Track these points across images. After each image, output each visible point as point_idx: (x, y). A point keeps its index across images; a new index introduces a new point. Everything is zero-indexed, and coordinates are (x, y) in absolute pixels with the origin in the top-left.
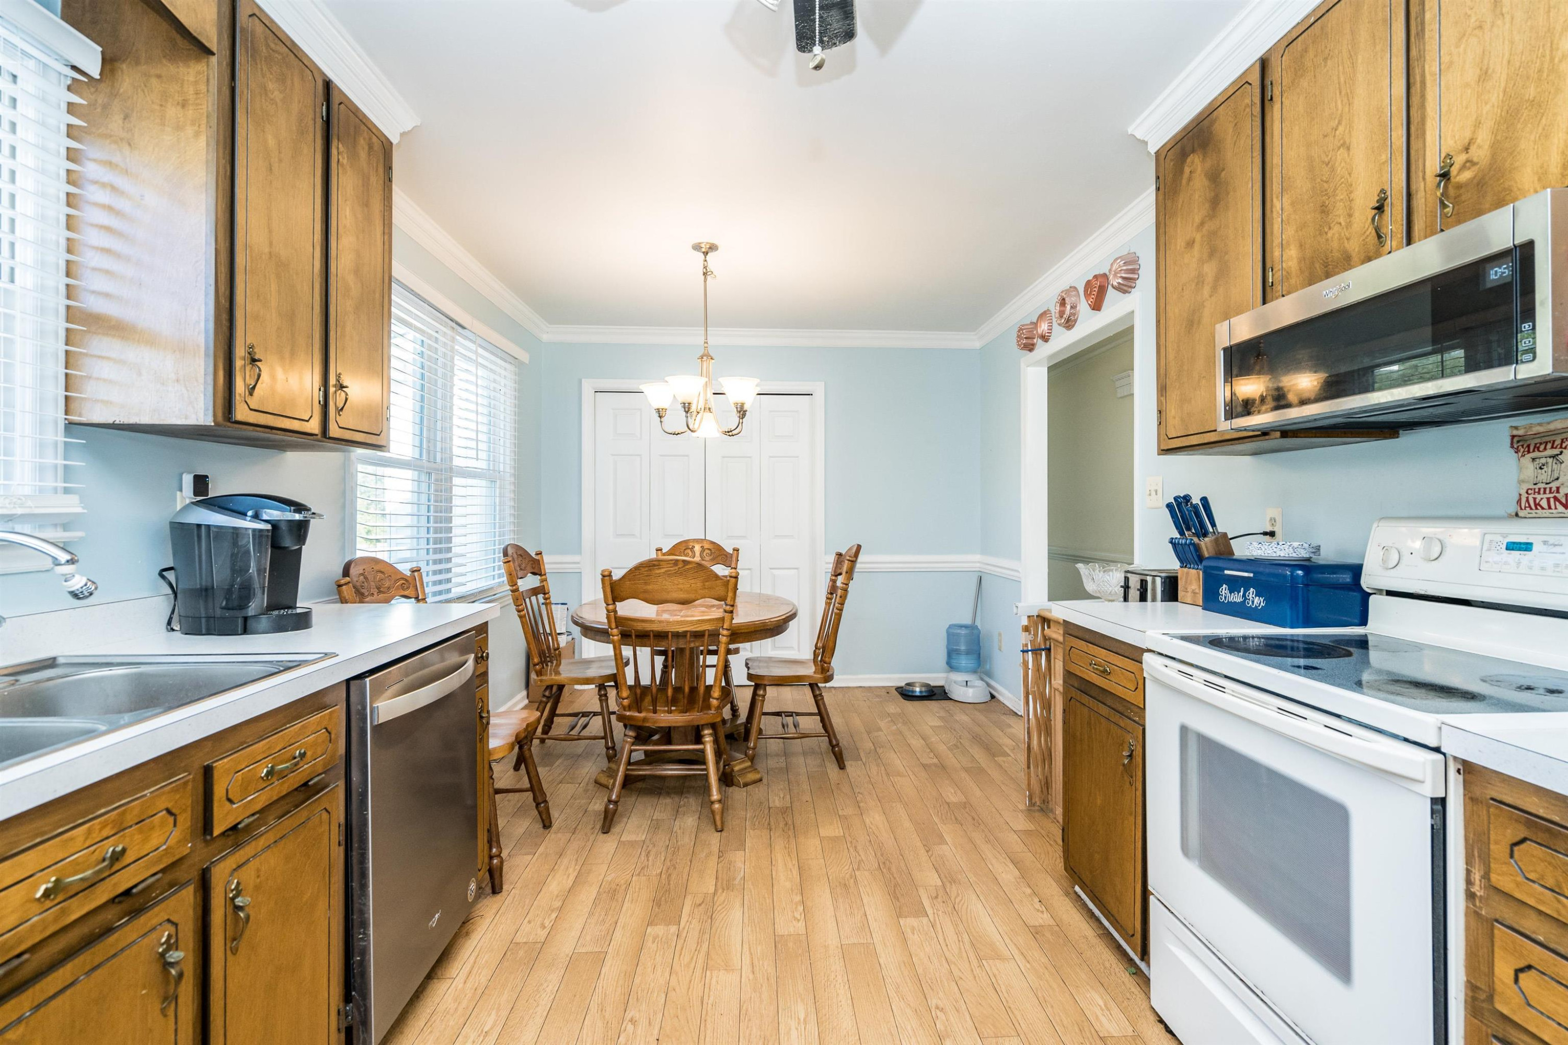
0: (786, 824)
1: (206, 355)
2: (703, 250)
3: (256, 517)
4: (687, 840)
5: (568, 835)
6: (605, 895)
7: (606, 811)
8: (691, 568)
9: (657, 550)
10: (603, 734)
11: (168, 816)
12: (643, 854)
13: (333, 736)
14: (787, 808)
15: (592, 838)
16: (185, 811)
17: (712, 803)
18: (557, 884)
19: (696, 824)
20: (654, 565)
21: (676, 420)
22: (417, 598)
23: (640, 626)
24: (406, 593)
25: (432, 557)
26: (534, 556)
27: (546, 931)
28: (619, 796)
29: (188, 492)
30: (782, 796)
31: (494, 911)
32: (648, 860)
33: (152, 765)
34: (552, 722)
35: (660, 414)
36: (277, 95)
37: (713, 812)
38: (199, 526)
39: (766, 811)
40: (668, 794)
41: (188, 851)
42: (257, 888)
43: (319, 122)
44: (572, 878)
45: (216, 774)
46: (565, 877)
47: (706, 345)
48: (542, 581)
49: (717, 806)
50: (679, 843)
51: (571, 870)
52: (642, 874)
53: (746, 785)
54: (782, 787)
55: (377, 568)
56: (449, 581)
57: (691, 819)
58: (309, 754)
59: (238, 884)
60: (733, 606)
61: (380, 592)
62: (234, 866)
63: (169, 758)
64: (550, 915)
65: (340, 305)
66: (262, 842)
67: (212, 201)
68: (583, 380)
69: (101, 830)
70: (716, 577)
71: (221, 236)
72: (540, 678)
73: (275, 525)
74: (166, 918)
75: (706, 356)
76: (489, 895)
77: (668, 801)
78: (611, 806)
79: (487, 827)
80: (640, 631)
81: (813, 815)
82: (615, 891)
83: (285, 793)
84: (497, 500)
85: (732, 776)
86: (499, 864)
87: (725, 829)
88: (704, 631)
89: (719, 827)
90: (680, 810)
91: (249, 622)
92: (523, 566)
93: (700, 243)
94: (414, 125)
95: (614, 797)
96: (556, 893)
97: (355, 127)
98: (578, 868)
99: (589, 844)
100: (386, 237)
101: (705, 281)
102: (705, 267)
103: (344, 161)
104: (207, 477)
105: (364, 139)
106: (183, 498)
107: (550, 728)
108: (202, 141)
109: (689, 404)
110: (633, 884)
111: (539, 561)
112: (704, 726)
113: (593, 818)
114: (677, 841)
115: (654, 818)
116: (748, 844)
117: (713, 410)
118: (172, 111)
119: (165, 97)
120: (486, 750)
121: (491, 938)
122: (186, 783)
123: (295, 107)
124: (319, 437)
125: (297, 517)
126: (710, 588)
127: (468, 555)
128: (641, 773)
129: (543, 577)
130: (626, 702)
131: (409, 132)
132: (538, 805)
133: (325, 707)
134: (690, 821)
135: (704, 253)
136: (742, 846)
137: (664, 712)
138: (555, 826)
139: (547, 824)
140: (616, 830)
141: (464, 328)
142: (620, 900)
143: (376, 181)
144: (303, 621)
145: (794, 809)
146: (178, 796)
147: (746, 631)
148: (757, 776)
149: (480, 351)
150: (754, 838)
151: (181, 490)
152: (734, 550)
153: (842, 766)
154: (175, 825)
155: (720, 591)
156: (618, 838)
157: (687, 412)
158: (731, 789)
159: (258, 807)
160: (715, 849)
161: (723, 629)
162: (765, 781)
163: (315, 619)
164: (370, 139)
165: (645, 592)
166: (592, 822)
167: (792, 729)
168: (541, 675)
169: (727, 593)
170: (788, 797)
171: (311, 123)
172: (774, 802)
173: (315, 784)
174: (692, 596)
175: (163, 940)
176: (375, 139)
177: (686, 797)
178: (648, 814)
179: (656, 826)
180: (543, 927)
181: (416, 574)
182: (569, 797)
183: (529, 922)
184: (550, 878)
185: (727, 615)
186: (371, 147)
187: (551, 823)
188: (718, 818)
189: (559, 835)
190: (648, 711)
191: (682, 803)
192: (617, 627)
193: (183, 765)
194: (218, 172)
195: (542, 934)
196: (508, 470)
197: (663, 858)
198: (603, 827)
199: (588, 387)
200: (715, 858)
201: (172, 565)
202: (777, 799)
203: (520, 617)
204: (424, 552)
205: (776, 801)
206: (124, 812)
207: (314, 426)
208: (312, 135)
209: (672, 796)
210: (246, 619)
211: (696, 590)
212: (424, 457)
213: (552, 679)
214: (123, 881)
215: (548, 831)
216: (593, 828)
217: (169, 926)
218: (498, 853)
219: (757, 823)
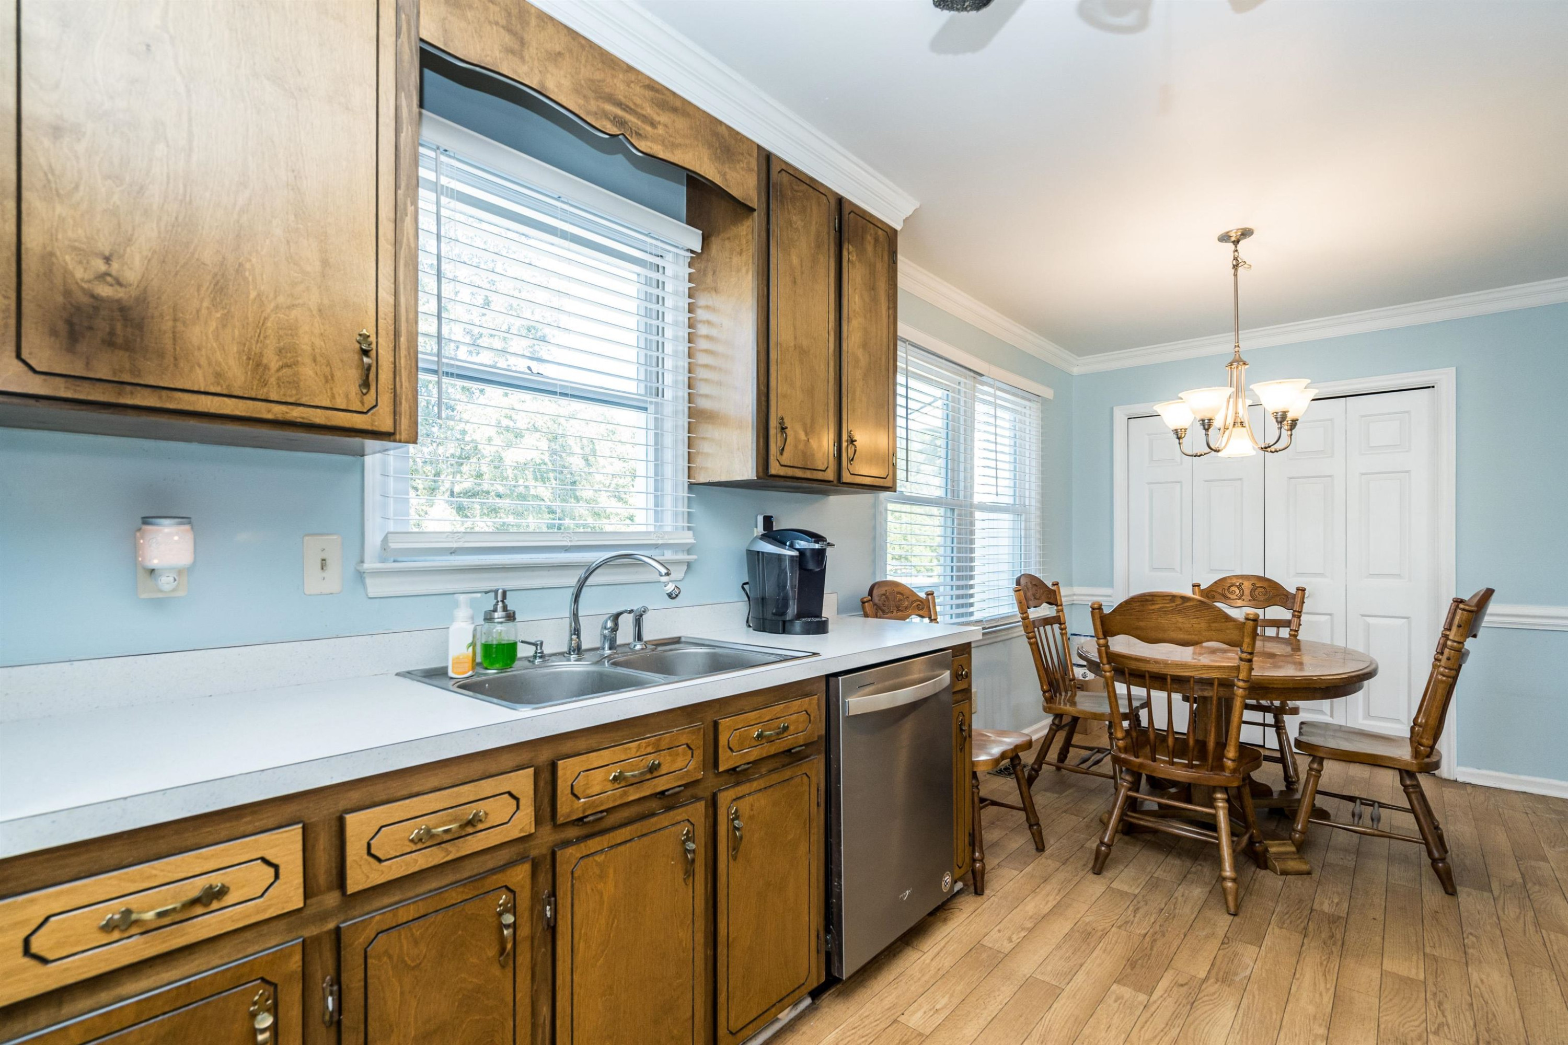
0: (1332, 936)
1: (752, 428)
2: (1233, 239)
3: (792, 547)
4: (1187, 911)
5: (1058, 864)
6: (1077, 934)
7: (1098, 851)
8: (1192, 606)
9: (1194, 586)
10: (1111, 773)
11: (687, 749)
12: (1131, 908)
13: (812, 718)
14: (1339, 917)
15: (1081, 874)
16: (698, 748)
17: (1224, 879)
18: (1034, 906)
19: (1204, 897)
20: (1147, 600)
21: (1195, 440)
22: (930, 618)
23: (1134, 665)
24: (921, 613)
25: (955, 583)
26: (1050, 586)
27: (1011, 946)
28: (1112, 839)
29: (760, 530)
30: (1336, 901)
31: (972, 909)
32: (1134, 916)
33: (679, 712)
34: (1068, 752)
35: (1179, 435)
36: (800, 224)
37: (1224, 890)
38: (758, 552)
39: (1306, 912)
40: (1179, 856)
41: (701, 777)
42: (751, 818)
43: (832, 233)
44: (1050, 905)
45: (721, 728)
46: (1044, 903)
47: (1237, 349)
48: (1058, 611)
49: (1229, 884)
50: (1177, 911)
51: (1051, 898)
52: (1123, 928)
53: (1284, 873)
54: (1340, 890)
55: (896, 590)
56: (971, 605)
57: (1199, 890)
58: (792, 728)
59: (736, 811)
60: (1251, 653)
61: (898, 610)
62: (734, 797)
63: (690, 709)
64: (1019, 932)
65: (852, 374)
66: (755, 785)
67: (755, 317)
68: (1114, 408)
69: (646, 747)
70: (1227, 618)
71: (760, 341)
72: (1049, 705)
73: (802, 552)
74: (687, 818)
75: (1238, 360)
76: (971, 893)
77: (1177, 862)
78: (1103, 848)
79: (968, 828)
80: (1134, 670)
81: (1378, 939)
82: (1089, 934)
83: (772, 753)
84: (1023, 532)
85: (1265, 856)
86: (981, 868)
87: (1241, 914)
88: (1213, 679)
89: (1232, 910)
90: (1189, 876)
91: (787, 624)
92: (1038, 595)
93: (1228, 232)
94: (915, 208)
95: (1106, 840)
96: (1031, 914)
97: (863, 228)
98: (1058, 898)
99: (1078, 878)
100: (891, 312)
101: (1235, 275)
102: (1236, 259)
103: (853, 258)
104: (772, 517)
105: (871, 235)
106: (757, 532)
107: (1066, 757)
108: (750, 276)
109: (1210, 420)
110: (1110, 934)
111: (1055, 591)
112: (1214, 789)
113: (1088, 855)
114: (1175, 908)
115: (1155, 875)
116: (1267, 941)
117: (1246, 424)
118: (736, 260)
119: (732, 250)
120: (967, 760)
121: (963, 931)
122: (700, 729)
123: (813, 228)
124: (835, 482)
125: (817, 546)
126: (1218, 630)
127: (987, 584)
128: (1142, 823)
129: (1060, 608)
130: (1121, 743)
131: (910, 216)
132: (1031, 826)
133: (807, 695)
134: (1197, 892)
135: (1233, 242)
136: (1258, 940)
137: (1164, 762)
138: (1048, 852)
139: (1040, 848)
140: (1109, 874)
141: (981, 375)
142: (1092, 945)
143: (882, 267)
144: (820, 628)
145: (1349, 921)
146: (694, 737)
147: (1279, 686)
148: (1304, 867)
149: (999, 393)
150: (1274, 936)
151: (757, 527)
152: (1298, 589)
153: (1450, 890)
154: (692, 757)
155: (1234, 635)
156: (1108, 883)
157: (1207, 430)
158: (1263, 872)
159: (752, 759)
160: (1221, 933)
161: (1239, 680)
162: (1315, 875)
163: (830, 627)
164: (876, 234)
165: (1137, 628)
166: (1086, 859)
167: (1367, 820)
168: (1051, 703)
169: (1243, 638)
170: (1346, 905)
171: (826, 236)
172: (1322, 904)
173: (796, 753)
174: (1195, 638)
175: (685, 832)
176: (880, 232)
177: (1200, 865)
178: (1148, 870)
179: (1154, 885)
180: (1010, 940)
181: (930, 597)
182: (1069, 828)
183: (999, 931)
184: (1029, 898)
185: (1244, 665)
186: (876, 240)
187: (1044, 847)
188: (1231, 899)
189: (1050, 862)
190: (1146, 757)
191: (1193, 869)
192: (1109, 663)
193: (699, 716)
194: (758, 294)
195: (1008, 947)
196: (1033, 503)
197: (1153, 920)
198: (1094, 867)
199: (1120, 415)
200: (1217, 943)
201: (747, 581)
202: (1327, 902)
203: (1030, 644)
204: (949, 578)
205: (1326, 905)
206: (660, 739)
207: (830, 475)
208: (826, 246)
209: (1183, 858)
210: (784, 622)
211: (1199, 632)
212: (949, 496)
213: (1060, 709)
214: (661, 784)
215: (1040, 854)
216: (1084, 865)
217: (688, 824)
218: (980, 858)
219: (1288, 921)
